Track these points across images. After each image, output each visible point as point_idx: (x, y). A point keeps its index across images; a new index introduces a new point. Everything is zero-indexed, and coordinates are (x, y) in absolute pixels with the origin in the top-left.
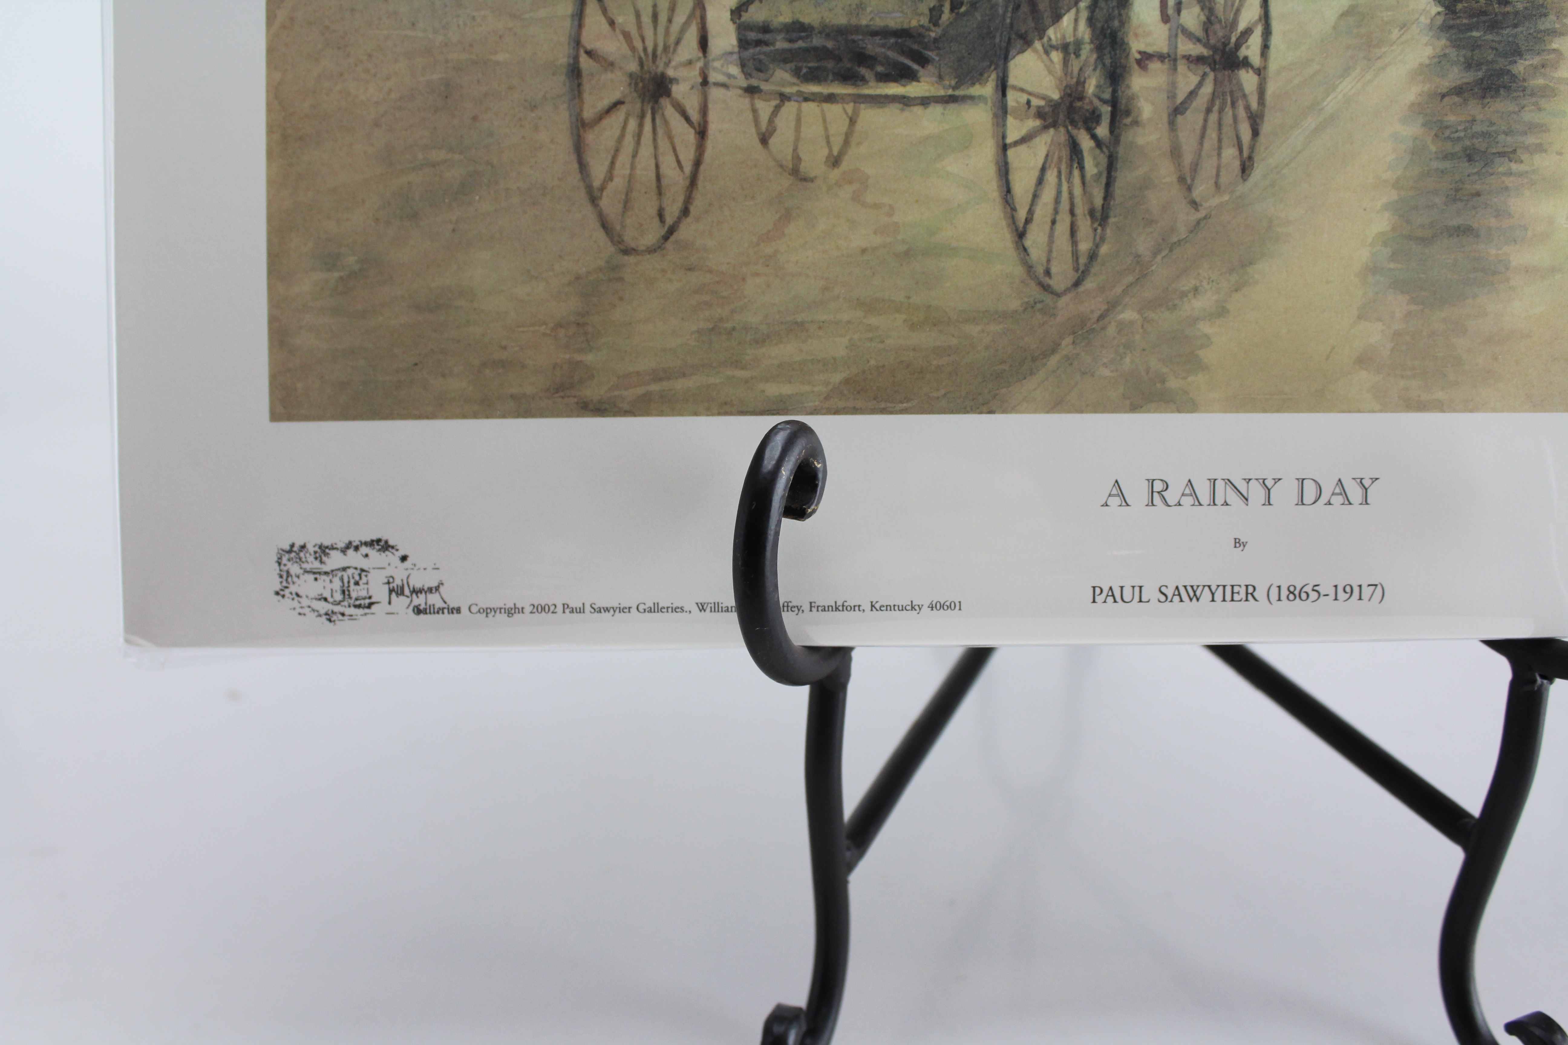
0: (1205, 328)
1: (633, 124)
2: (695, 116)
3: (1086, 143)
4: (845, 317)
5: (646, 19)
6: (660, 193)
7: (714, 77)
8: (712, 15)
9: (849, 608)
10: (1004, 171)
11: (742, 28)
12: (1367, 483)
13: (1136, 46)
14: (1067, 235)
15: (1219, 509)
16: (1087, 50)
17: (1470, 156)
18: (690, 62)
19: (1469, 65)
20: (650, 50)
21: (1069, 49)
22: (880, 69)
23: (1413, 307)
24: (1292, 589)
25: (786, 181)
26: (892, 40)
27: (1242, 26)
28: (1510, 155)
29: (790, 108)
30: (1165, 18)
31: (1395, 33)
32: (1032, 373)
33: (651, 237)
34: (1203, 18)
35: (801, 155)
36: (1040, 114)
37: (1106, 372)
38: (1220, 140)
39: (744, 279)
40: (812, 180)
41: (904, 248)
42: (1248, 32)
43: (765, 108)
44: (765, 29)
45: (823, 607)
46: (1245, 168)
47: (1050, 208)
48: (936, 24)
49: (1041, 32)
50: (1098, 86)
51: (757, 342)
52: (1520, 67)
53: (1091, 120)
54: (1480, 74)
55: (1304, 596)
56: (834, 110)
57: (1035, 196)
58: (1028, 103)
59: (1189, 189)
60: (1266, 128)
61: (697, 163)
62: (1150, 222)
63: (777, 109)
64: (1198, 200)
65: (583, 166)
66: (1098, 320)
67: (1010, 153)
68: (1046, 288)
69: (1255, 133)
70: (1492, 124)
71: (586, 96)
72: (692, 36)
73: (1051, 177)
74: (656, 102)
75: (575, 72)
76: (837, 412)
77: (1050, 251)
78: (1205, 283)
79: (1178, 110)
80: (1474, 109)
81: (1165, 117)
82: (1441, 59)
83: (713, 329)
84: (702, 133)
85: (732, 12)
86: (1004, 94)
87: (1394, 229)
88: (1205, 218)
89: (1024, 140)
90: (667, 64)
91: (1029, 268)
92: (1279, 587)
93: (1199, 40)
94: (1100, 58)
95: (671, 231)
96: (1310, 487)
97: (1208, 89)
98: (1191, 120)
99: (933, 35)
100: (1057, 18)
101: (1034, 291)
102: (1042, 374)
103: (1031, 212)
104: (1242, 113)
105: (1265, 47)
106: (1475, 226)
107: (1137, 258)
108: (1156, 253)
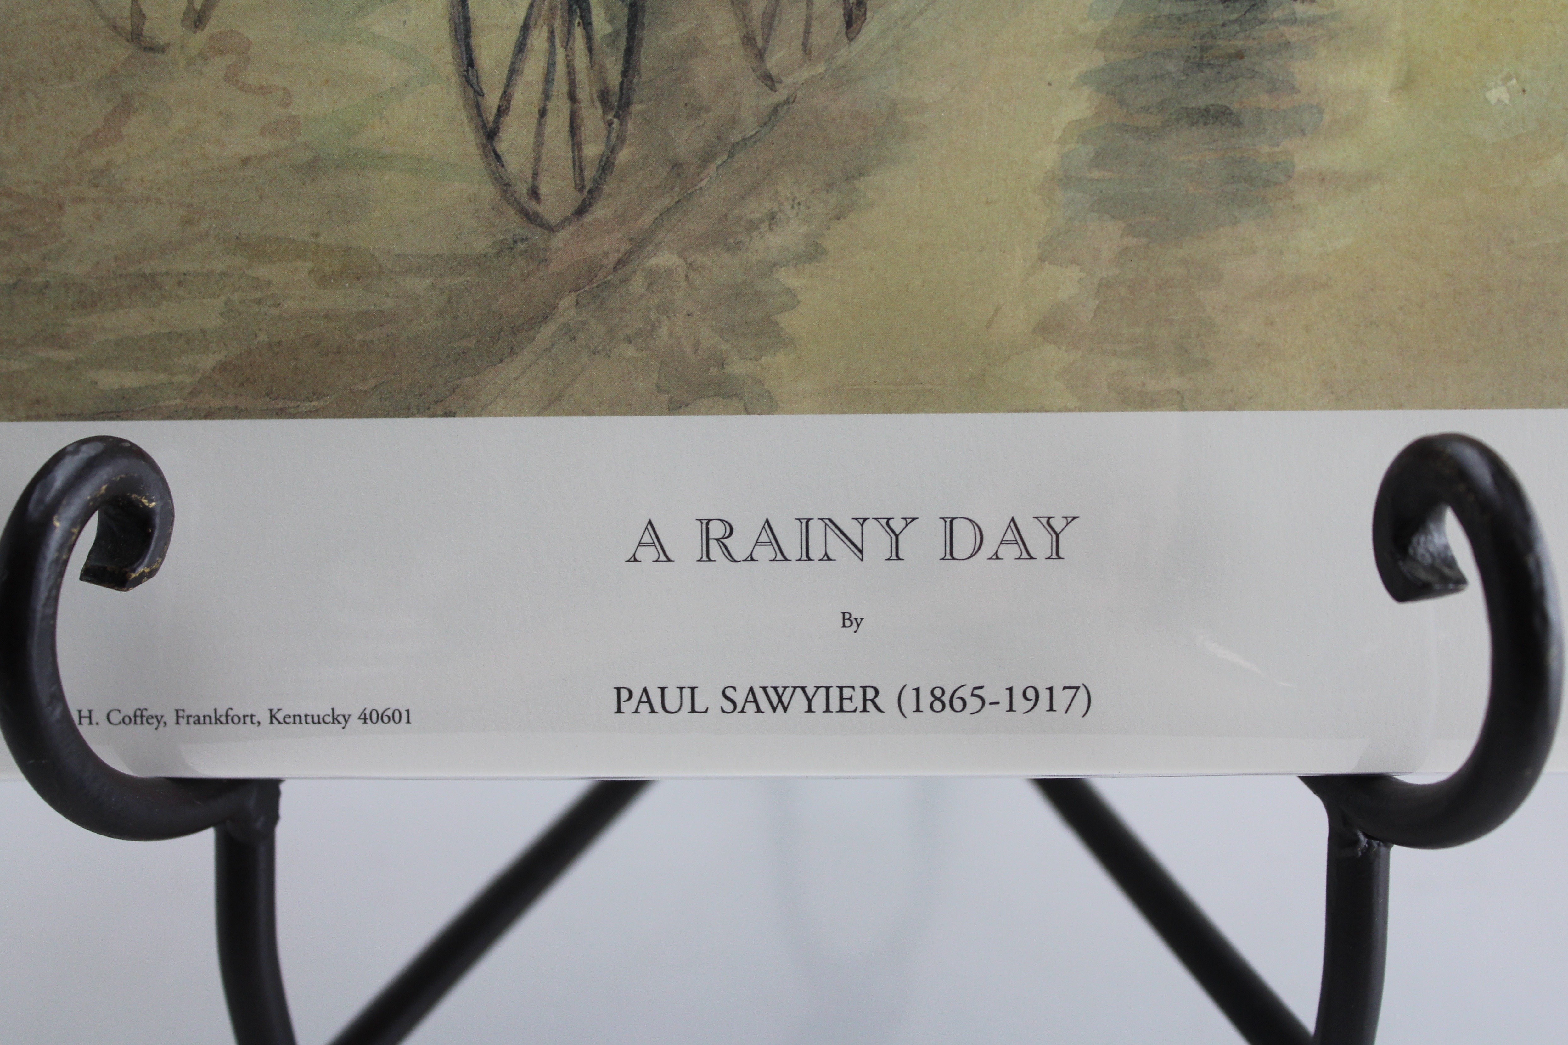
0: (788, 278)
4: (219, 265)
9: (236, 720)
10: (463, 32)
12: (1058, 524)
14: (565, 133)
15: (816, 565)
23: (1131, 241)
24: (938, 693)
25: (122, 51)
32: (512, 353)
35: (146, 10)
37: (630, 351)
39: (61, 207)
40: (163, 49)
41: (309, 155)
45: (196, 718)
46: (852, 20)
47: (536, 94)
51: (84, 306)
55: (958, 704)
57: (513, 72)
59: (761, 55)
62: (697, 110)
64: (774, 72)
66: (615, 268)
68: (532, 218)
73: (538, 40)
76: (209, 415)
77: (538, 159)
78: (787, 207)
83: (14, 286)
87: (1097, 115)
88: (787, 102)
91: (505, 186)
92: (917, 690)
96: (963, 532)
101: (513, 223)
102: (528, 354)
103: (506, 96)
106: (1235, 107)
107: (677, 165)
108: (706, 158)
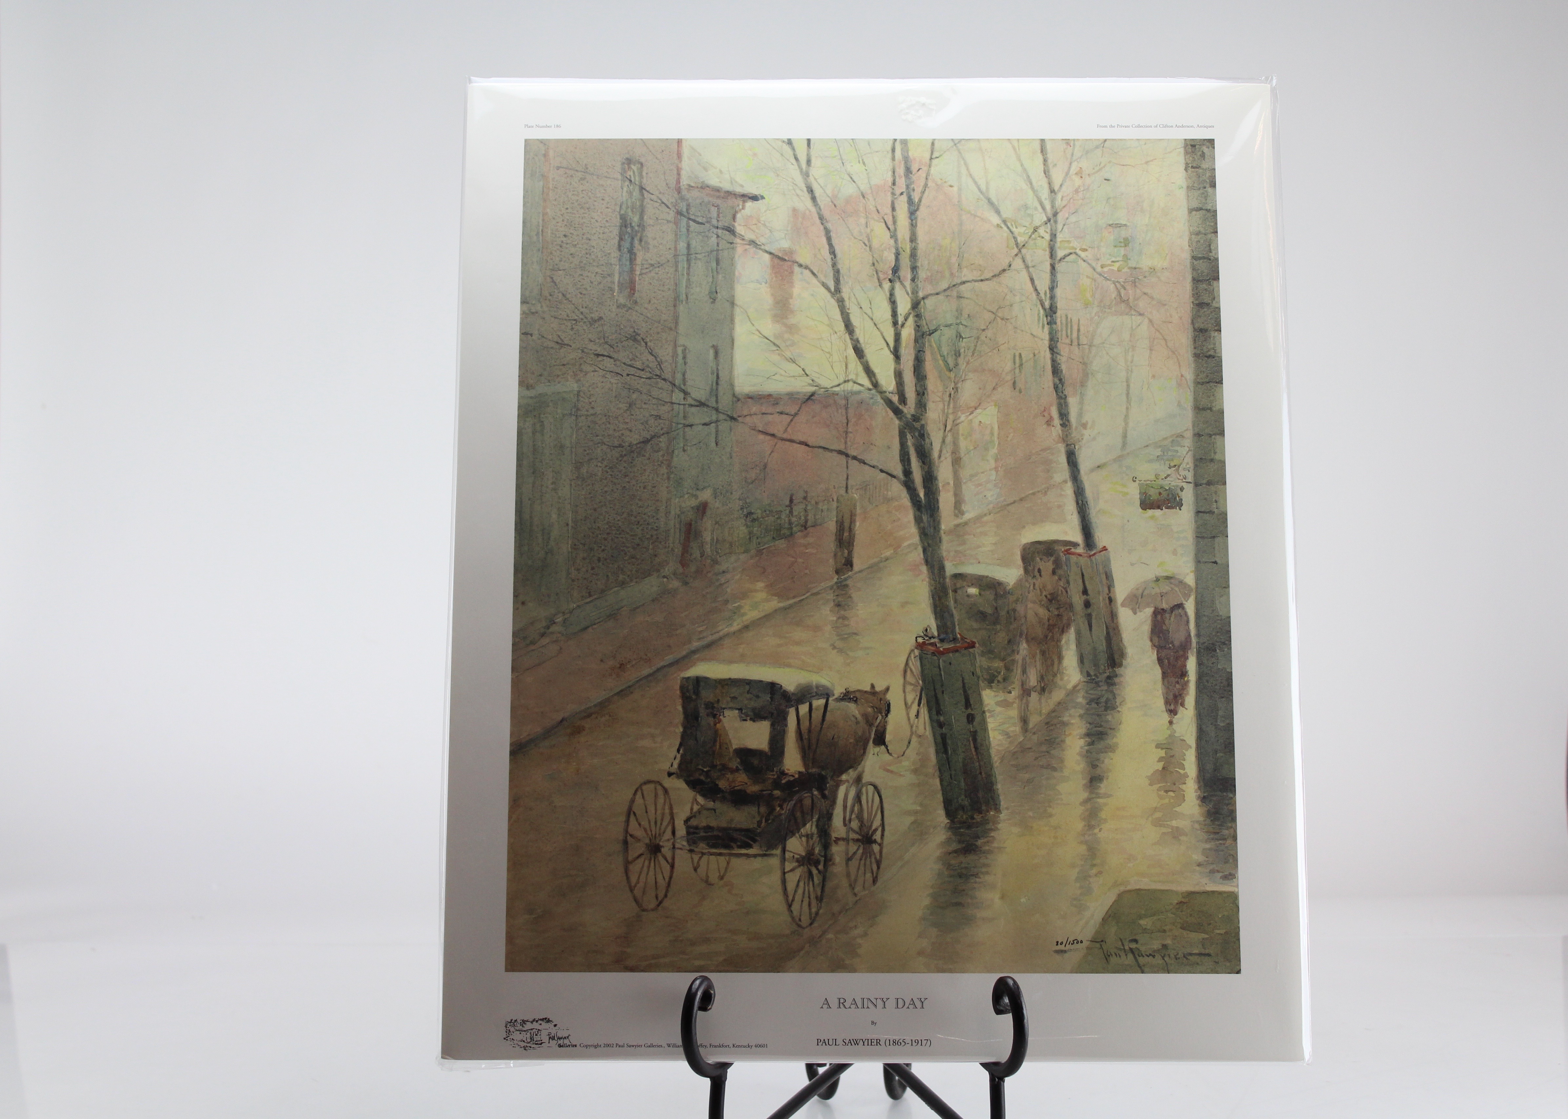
0: (859, 941)
1: (647, 863)
2: (670, 860)
3: (815, 871)
5: (653, 823)
6: (656, 889)
7: (677, 845)
8: (676, 822)
9: (727, 1048)
10: (784, 882)
11: (688, 828)
12: (923, 1000)
13: (834, 835)
14: (807, 905)
15: (866, 1010)
16: (815, 836)
17: (960, 876)
18: (668, 840)
19: (960, 842)
20: (654, 835)
21: (809, 836)
22: (739, 843)
24: (894, 1041)
26: (743, 833)
27: (874, 828)
28: (976, 875)
29: (705, 858)
30: (845, 825)
31: (932, 830)
33: (652, 905)
34: (859, 824)
35: (709, 875)
36: (798, 861)
38: (865, 870)
39: (687, 921)
40: (713, 885)
42: (876, 830)
43: (696, 858)
44: (697, 828)
45: (715, 1047)
46: (875, 881)
47: (801, 896)
48: (760, 827)
49: (798, 830)
50: (819, 850)
52: (979, 842)
53: (816, 863)
54: (964, 845)
55: (899, 1044)
56: (722, 858)
57: (796, 891)
58: (793, 856)
59: (853, 889)
60: (882, 866)
61: (671, 878)
63: (700, 858)
64: (856, 892)
65: (628, 878)
66: (819, 938)
67: (786, 875)
68: (799, 925)
69: (878, 868)
70: (968, 864)
71: (630, 851)
72: (670, 828)
73: (801, 884)
74: (656, 854)
75: (625, 843)
77: (801, 912)
79: (849, 859)
80: (962, 858)
81: (844, 862)
82: (948, 841)
84: (672, 866)
85: (684, 821)
86: (784, 853)
88: (859, 899)
89: (792, 870)
90: (660, 841)
92: (890, 1040)
93: (857, 833)
94: (820, 840)
95: (661, 903)
96: (900, 1002)
97: (861, 851)
98: (854, 863)
99: (758, 831)
100: (805, 825)
101: (795, 926)
103: (794, 897)
104: (873, 860)
105: (882, 835)
107: (834, 914)
108: (840, 912)
